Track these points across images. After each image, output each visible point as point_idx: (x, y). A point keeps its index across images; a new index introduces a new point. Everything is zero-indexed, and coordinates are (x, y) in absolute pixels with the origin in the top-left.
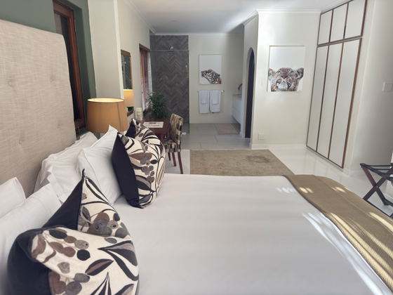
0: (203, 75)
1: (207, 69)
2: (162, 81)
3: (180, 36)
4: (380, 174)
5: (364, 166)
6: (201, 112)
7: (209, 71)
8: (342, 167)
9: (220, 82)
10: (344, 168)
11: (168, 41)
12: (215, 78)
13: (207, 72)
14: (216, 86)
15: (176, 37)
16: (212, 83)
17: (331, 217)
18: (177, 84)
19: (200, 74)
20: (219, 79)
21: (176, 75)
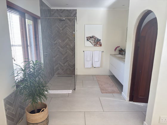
0: (88, 40)
1: (91, 36)
2: (56, 43)
3: (70, 10)
6: (86, 67)
7: (93, 37)
9: (101, 45)
11: (61, 14)
12: (97, 42)
13: (91, 37)
14: (98, 48)
15: (67, 10)
16: (95, 45)
18: (68, 46)
19: (86, 39)
20: (100, 42)
21: (68, 39)
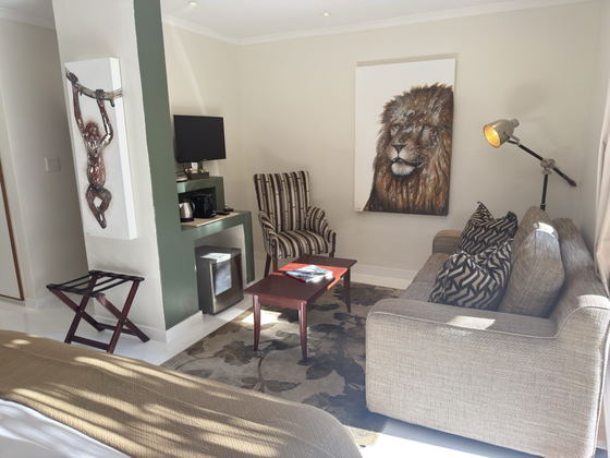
4: (79, 292)
5: (53, 288)
8: (22, 299)
10: (26, 299)
17: (15, 397)
